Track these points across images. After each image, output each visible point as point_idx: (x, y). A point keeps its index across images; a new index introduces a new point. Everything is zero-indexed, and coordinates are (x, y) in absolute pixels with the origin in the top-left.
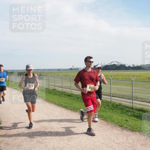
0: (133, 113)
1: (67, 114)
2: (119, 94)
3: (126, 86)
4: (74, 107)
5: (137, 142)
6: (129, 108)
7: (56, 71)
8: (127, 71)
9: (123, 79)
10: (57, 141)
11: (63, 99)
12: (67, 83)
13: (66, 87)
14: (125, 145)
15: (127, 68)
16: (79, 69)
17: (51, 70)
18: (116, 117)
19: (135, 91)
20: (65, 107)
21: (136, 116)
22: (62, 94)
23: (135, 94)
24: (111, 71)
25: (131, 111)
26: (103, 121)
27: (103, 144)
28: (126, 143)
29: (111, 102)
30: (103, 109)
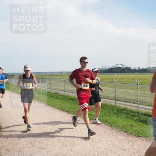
0: (139, 118)
2: (124, 97)
3: (132, 89)
5: (143, 149)
6: (135, 113)
9: (128, 83)
10: (59, 147)
11: (66, 103)
12: (70, 86)
13: (69, 91)
15: (132, 71)
17: (53, 73)
18: (121, 121)
19: (140, 95)
20: (68, 112)
21: (141, 121)
22: (65, 98)
23: (141, 98)
24: (116, 74)
25: (136, 116)
26: (107, 126)
27: (107, 150)
28: (131, 150)
29: (115, 106)
30: (107, 113)
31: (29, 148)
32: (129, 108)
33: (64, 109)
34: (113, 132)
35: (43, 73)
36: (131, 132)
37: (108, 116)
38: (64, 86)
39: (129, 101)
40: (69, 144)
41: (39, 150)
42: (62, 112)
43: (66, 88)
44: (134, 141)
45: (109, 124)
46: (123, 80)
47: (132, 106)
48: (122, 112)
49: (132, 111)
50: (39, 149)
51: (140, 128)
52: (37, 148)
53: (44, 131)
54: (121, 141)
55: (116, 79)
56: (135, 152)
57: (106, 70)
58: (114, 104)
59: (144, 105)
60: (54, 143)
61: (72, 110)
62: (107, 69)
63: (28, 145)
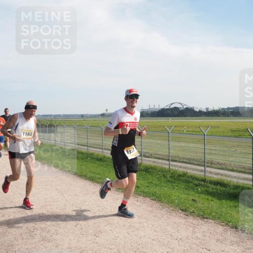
0: (206, 188)
2: (183, 156)
5: (209, 237)
6: (200, 181)
8: (196, 118)
9: (189, 133)
10: (75, 237)
11: (89, 165)
13: (95, 146)
15: (197, 114)
17: (69, 116)
18: (177, 194)
19: (209, 151)
20: (92, 179)
21: (210, 193)
22: (88, 157)
23: (209, 157)
24: (170, 118)
25: (202, 185)
26: (154, 202)
27: (153, 240)
28: (192, 239)
29: (169, 170)
30: (156, 182)
31: (24, 240)
32: (191, 172)
33: (85, 175)
34: (164, 211)
35: (53, 117)
36: (192, 211)
37: (156, 185)
38: (86, 137)
39: (191, 162)
40: (91, 231)
41: (42, 243)
42: (82, 180)
43: (89, 140)
44: (196, 226)
45: (157, 198)
46: (182, 129)
47: (195, 170)
48: (180, 180)
49: (195, 178)
50: (42, 240)
51: (206, 205)
52: (37, 240)
53: (52, 211)
54: (176, 225)
55: (170, 127)
56: (198, 242)
57: (155, 112)
58: (167, 167)
59: (214, 168)
60: (67, 231)
61: (97, 176)
62: (157, 111)
63: (23, 236)
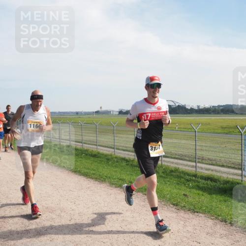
0: (196, 183)
1: (89, 186)
2: (175, 152)
3: (187, 140)
4: (101, 174)
5: (200, 230)
6: (191, 176)
7: (73, 116)
8: (188, 115)
9: (181, 129)
10: (70, 231)
11: (84, 161)
12: (91, 135)
13: (89, 143)
14: (182, 235)
15: (189, 111)
16: (111, 111)
17: (64, 113)
18: (169, 189)
19: (200, 148)
20: (86, 175)
21: (200, 188)
22: (82, 153)
23: (200, 153)
25: (193, 180)
32: (182, 168)
33: (79, 171)
36: (183, 205)
38: (81, 134)
39: (182, 158)
43: (83, 137)
44: (187, 220)
46: (174, 126)
47: (186, 165)
48: (171, 175)
49: (187, 173)
51: (197, 199)
58: (160, 162)
